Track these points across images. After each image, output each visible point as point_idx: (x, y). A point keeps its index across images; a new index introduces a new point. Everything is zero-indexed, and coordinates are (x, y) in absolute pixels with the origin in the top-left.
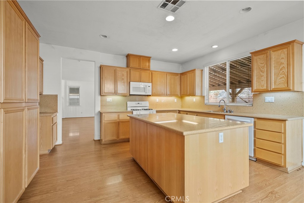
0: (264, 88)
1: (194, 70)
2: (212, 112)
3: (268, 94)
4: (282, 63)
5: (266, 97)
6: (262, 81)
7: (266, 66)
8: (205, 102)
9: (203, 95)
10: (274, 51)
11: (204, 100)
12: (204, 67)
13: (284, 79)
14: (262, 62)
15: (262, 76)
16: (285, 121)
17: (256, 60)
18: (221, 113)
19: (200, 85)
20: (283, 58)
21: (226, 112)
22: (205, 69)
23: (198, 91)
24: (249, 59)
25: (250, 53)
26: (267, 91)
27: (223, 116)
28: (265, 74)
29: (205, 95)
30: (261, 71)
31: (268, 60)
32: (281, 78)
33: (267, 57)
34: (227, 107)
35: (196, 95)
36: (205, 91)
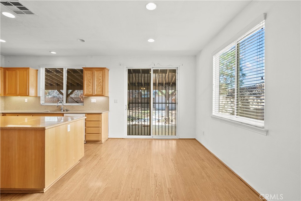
0: (90, 93)
1: (27, 69)
2: (49, 112)
3: (93, 97)
4: (100, 79)
5: (92, 100)
6: (90, 88)
7: (92, 79)
8: (41, 103)
9: (38, 96)
10: (96, 71)
11: (40, 101)
12: (40, 67)
13: (100, 89)
14: (90, 76)
15: (90, 85)
16: (101, 114)
17: (86, 74)
18: (58, 112)
19: (35, 85)
20: (100, 76)
21: (63, 111)
22: (41, 70)
23: (32, 91)
24: (82, 71)
25: (83, 68)
26: (92, 95)
27: (62, 115)
28: (91, 84)
29: (41, 96)
30: (89, 82)
31: (93, 75)
32: (100, 88)
33: (92, 73)
34: (64, 106)
35: (30, 95)
36: (41, 91)
